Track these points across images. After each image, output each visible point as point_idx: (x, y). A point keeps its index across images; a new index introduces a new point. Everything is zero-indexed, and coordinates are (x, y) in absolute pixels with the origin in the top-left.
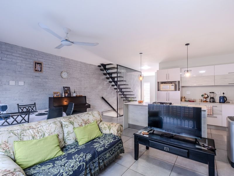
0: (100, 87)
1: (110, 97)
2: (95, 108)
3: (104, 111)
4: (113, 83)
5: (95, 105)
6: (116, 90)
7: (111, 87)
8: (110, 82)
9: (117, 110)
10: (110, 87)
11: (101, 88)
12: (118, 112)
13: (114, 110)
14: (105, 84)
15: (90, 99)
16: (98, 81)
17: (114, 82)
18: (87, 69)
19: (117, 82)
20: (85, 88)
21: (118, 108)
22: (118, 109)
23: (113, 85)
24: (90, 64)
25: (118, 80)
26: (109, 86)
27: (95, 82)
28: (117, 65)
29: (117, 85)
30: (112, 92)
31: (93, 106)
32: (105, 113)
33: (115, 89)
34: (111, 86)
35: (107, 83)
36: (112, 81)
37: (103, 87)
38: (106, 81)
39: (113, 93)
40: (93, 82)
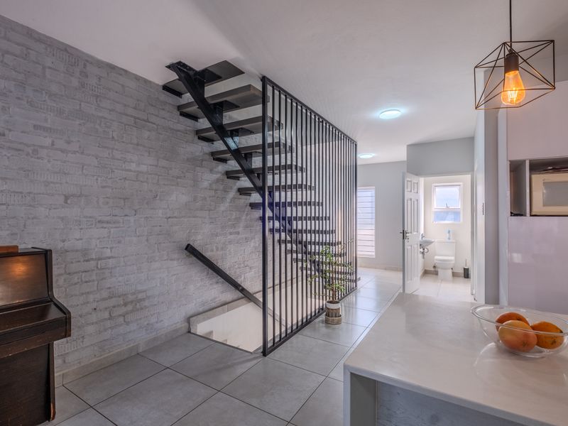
0: (179, 197)
1: (230, 242)
2: (146, 303)
3: (201, 310)
4: (245, 182)
5: (140, 288)
6: (259, 213)
7: (234, 198)
8: (231, 175)
9: (259, 297)
10: (228, 200)
11: (184, 199)
12: (270, 305)
13: (247, 296)
14: (206, 184)
15: (111, 262)
16: (163, 163)
17: (249, 172)
18: (83, 85)
19: (262, 173)
20: (67, 198)
21: (270, 283)
22: (270, 292)
23: (243, 192)
24: (112, 67)
25: (270, 164)
26: (225, 191)
27: (144, 168)
28: (264, 80)
29: (261, 190)
30: (238, 219)
31: (131, 298)
32: (204, 320)
33: (253, 206)
34: (232, 194)
35: (218, 181)
36: (239, 168)
37: (195, 199)
38: (211, 171)
39: (242, 225)
40: (133, 166)
